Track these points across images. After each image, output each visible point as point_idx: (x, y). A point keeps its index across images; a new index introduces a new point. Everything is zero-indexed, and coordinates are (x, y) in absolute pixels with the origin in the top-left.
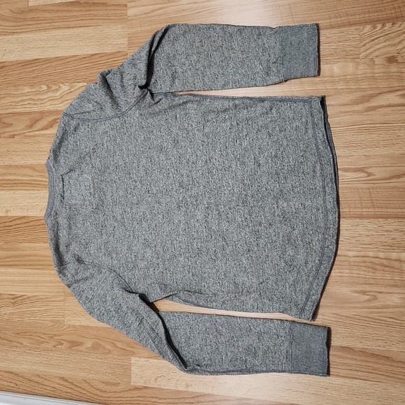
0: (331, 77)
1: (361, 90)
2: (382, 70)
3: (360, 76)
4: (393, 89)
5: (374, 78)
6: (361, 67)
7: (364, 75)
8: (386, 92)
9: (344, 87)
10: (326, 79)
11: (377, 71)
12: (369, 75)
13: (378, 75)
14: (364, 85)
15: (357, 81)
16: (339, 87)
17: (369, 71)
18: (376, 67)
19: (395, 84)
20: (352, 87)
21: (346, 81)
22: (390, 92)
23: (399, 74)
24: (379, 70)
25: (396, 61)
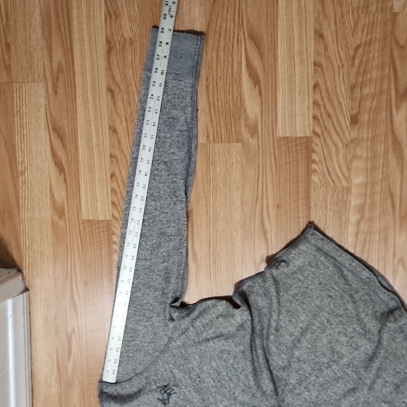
0: (366, 185)
1: (386, 153)
2: (365, 131)
3: (369, 154)
4: (389, 117)
5: (373, 139)
6: (359, 152)
7: (369, 150)
8: (392, 125)
9: (381, 171)
10: (368, 192)
11: (365, 136)
12: (369, 144)
13: (370, 135)
14: (381, 149)
15: (374, 157)
16: (380, 177)
17: (364, 144)
18: (360, 136)
19: (383, 115)
20: (381, 162)
21: (374, 168)
22: (392, 121)
23: (372, 112)
24: (365, 134)
25: (356, 115)
